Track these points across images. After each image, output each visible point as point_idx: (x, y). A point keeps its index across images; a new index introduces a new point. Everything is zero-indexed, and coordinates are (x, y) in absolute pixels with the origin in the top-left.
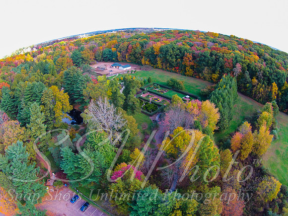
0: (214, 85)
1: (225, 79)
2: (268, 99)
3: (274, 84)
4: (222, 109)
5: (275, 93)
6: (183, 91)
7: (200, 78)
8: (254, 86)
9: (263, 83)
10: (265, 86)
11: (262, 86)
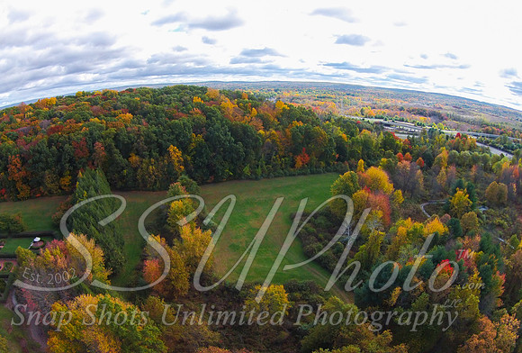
0: (70, 198)
1: (83, 179)
2: (170, 177)
3: (172, 148)
4: (100, 236)
5: (179, 162)
6: (27, 232)
7: (43, 195)
8: (136, 170)
9: (151, 156)
10: (157, 160)
11: (150, 162)
